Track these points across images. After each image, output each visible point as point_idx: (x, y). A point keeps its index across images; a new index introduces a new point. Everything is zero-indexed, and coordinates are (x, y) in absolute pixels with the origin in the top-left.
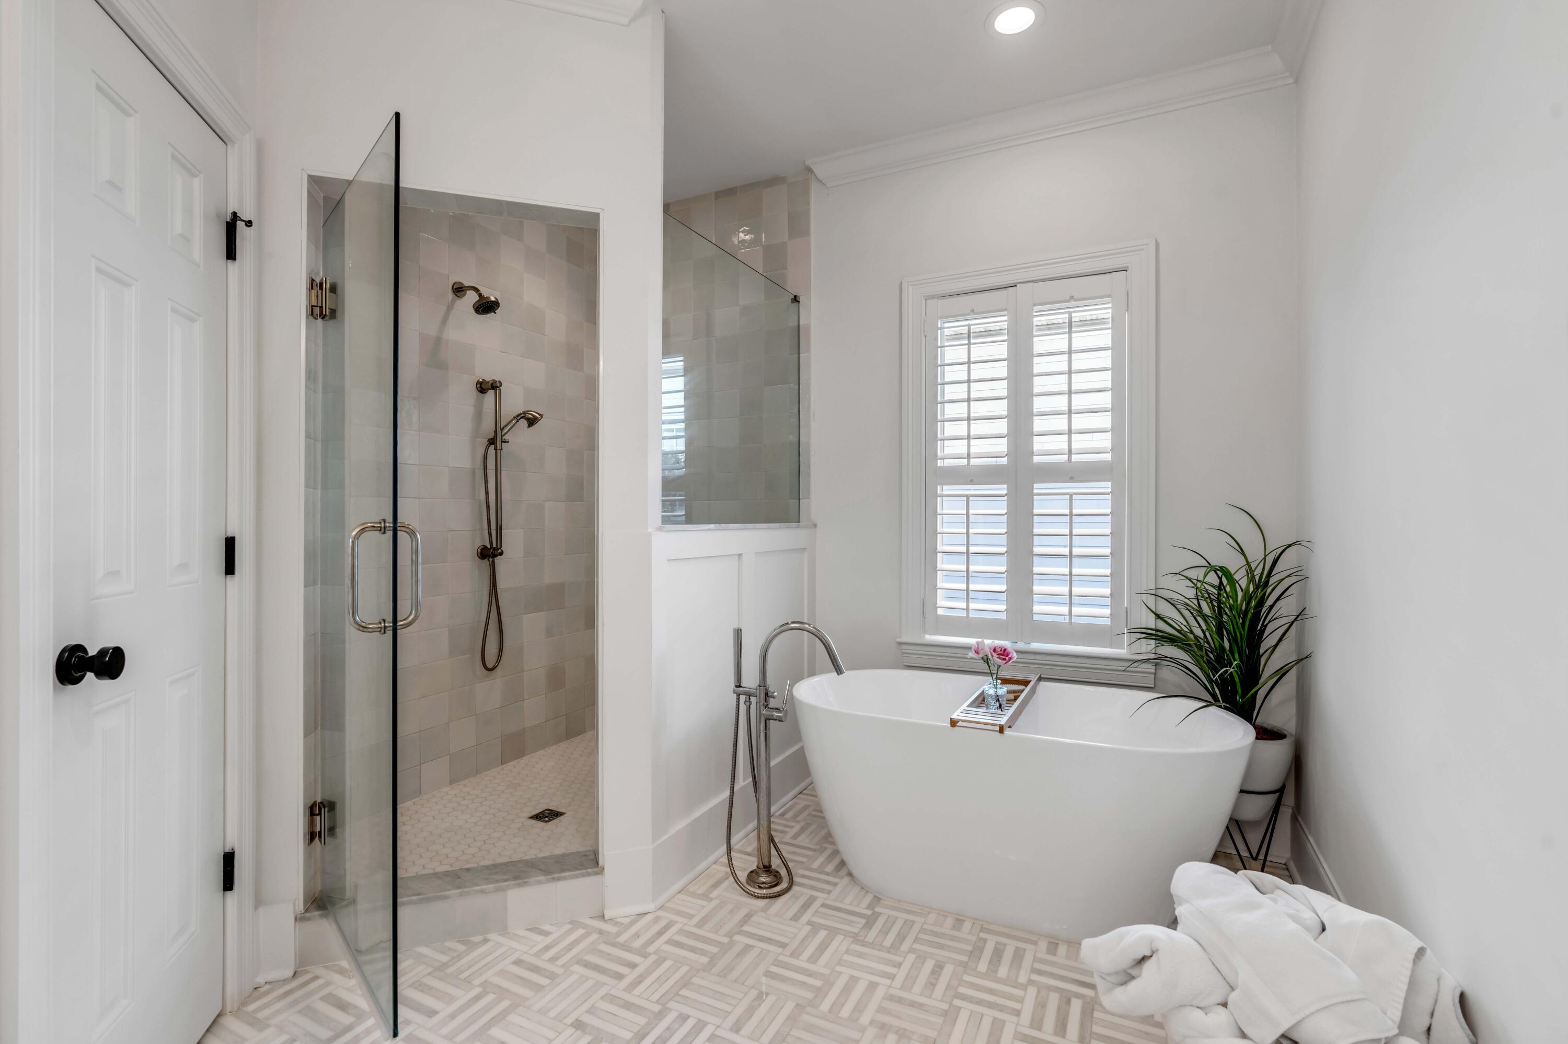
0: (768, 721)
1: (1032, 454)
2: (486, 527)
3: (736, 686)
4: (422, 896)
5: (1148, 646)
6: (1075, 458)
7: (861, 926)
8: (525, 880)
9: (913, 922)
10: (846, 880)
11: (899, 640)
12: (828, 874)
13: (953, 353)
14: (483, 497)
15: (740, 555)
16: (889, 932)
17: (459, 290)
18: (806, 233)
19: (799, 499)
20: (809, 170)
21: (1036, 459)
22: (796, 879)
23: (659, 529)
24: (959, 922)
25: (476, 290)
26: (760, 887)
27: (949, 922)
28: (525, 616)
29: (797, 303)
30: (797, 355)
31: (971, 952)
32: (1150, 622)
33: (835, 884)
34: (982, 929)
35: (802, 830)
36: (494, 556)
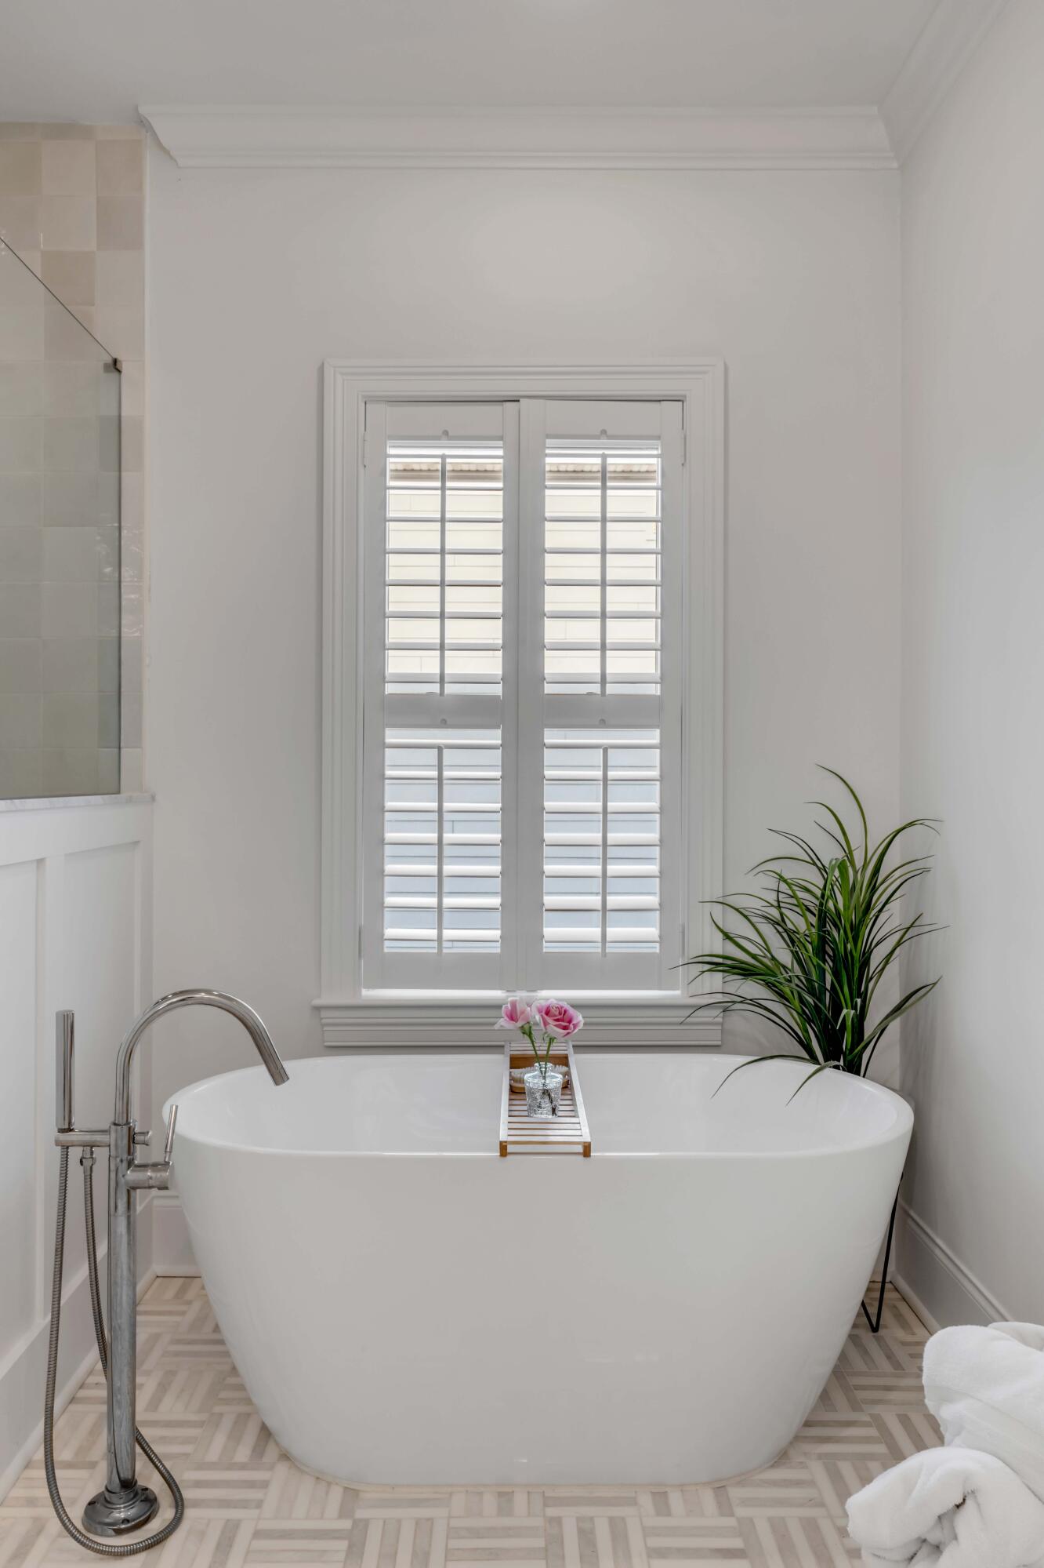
0: (132, 1192)
1: (541, 679)
3: (62, 1131)
6: (611, 689)
7: (342, 1556)
9: (431, 1520)
10: (282, 1469)
11: (317, 1002)
12: (243, 1467)
13: (401, 500)
15: (40, 862)
16: (396, 1553)
18: (135, 243)
19: (120, 748)
20: (143, 123)
21: (549, 689)
22: (187, 1494)
24: (505, 1497)
26: (119, 1532)
27: (490, 1502)
29: (117, 373)
30: (117, 473)
31: (546, 1549)
32: (717, 945)
33: (265, 1485)
34: (547, 1502)
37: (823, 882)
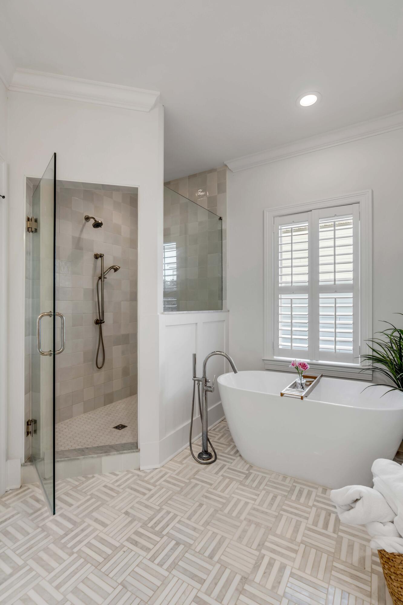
0: (206, 392)
1: (319, 281)
2: (98, 312)
3: (194, 377)
4: (69, 458)
5: (369, 363)
6: (337, 283)
7: (243, 478)
8: (109, 453)
9: (266, 477)
10: (239, 458)
11: (263, 358)
12: (231, 455)
13: (285, 239)
14: (97, 300)
15: (196, 324)
16: (255, 481)
17: (87, 219)
18: (225, 191)
19: (222, 300)
20: (226, 166)
21: (320, 284)
22: (218, 457)
23: (162, 313)
24: (285, 478)
25: (94, 218)
26: (203, 460)
27: (281, 477)
28: (113, 347)
29: (221, 220)
30: (221, 241)
31: (289, 491)
32: (370, 353)
33: (234, 460)
34: (295, 482)
35: (222, 436)
36: (101, 323)
37: (399, 335)
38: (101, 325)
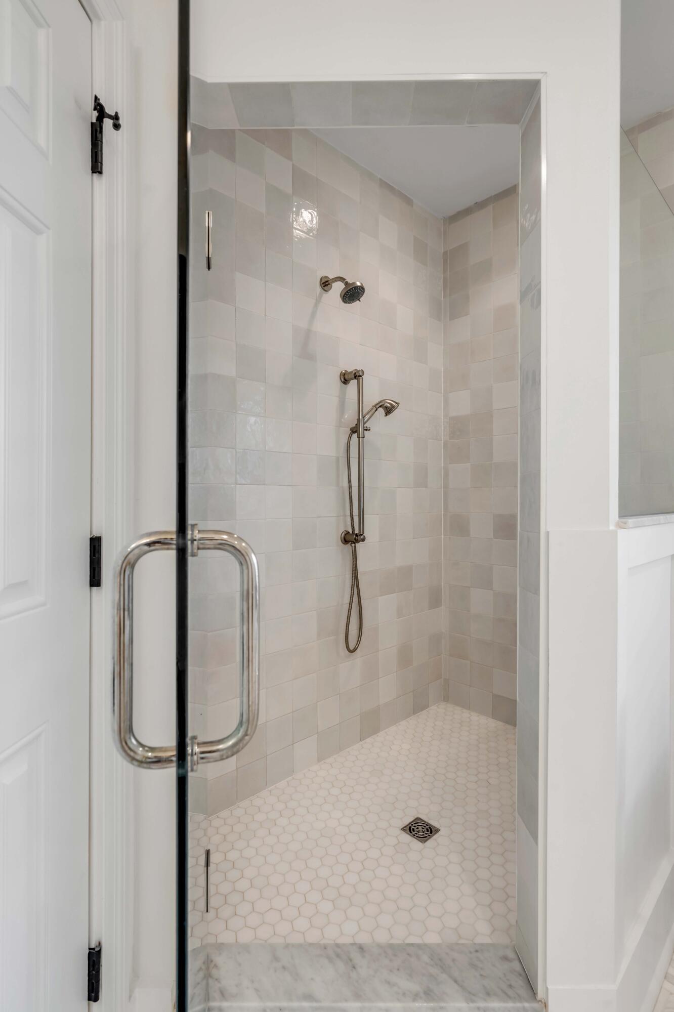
2: (348, 513)
14: (346, 484)
17: (326, 284)
25: (342, 279)
36: (356, 541)
38: (355, 547)
